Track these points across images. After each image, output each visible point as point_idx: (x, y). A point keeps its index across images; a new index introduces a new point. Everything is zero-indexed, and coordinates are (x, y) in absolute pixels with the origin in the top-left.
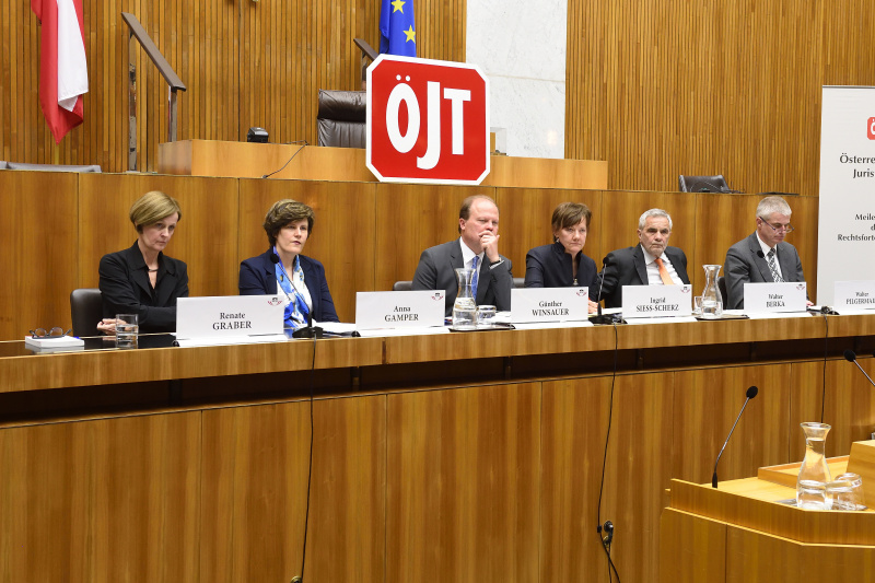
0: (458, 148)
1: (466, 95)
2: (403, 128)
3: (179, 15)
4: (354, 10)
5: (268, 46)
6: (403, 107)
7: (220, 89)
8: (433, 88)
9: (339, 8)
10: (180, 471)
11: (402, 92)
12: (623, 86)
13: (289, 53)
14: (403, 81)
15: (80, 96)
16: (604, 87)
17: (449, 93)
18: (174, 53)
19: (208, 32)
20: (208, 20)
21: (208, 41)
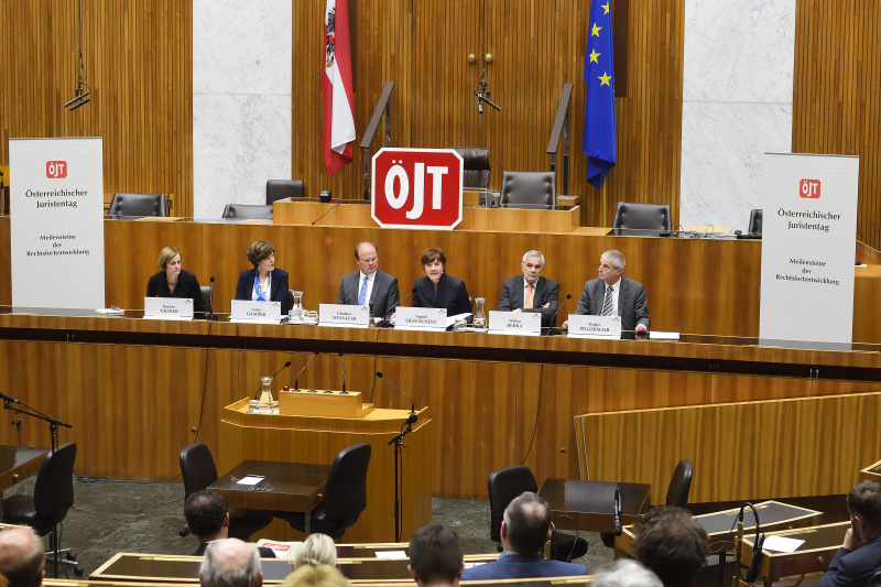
0: (437, 204)
1: (445, 170)
2: (397, 193)
3: (434, 76)
4: (575, 58)
5: (501, 94)
6: (397, 181)
7: (463, 127)
8: (419, 167)
9: (561, 58)
10: (140, 371)
11: (397, 170)
12: (863, 104)
13: (518, 97)
14: (397, 163)
15: (348, 144)
16: (840, 106)
17: (430, 169)
18: (430, 103)
19: (455, 86)
20: (455, 78)
21: (455, 93)
